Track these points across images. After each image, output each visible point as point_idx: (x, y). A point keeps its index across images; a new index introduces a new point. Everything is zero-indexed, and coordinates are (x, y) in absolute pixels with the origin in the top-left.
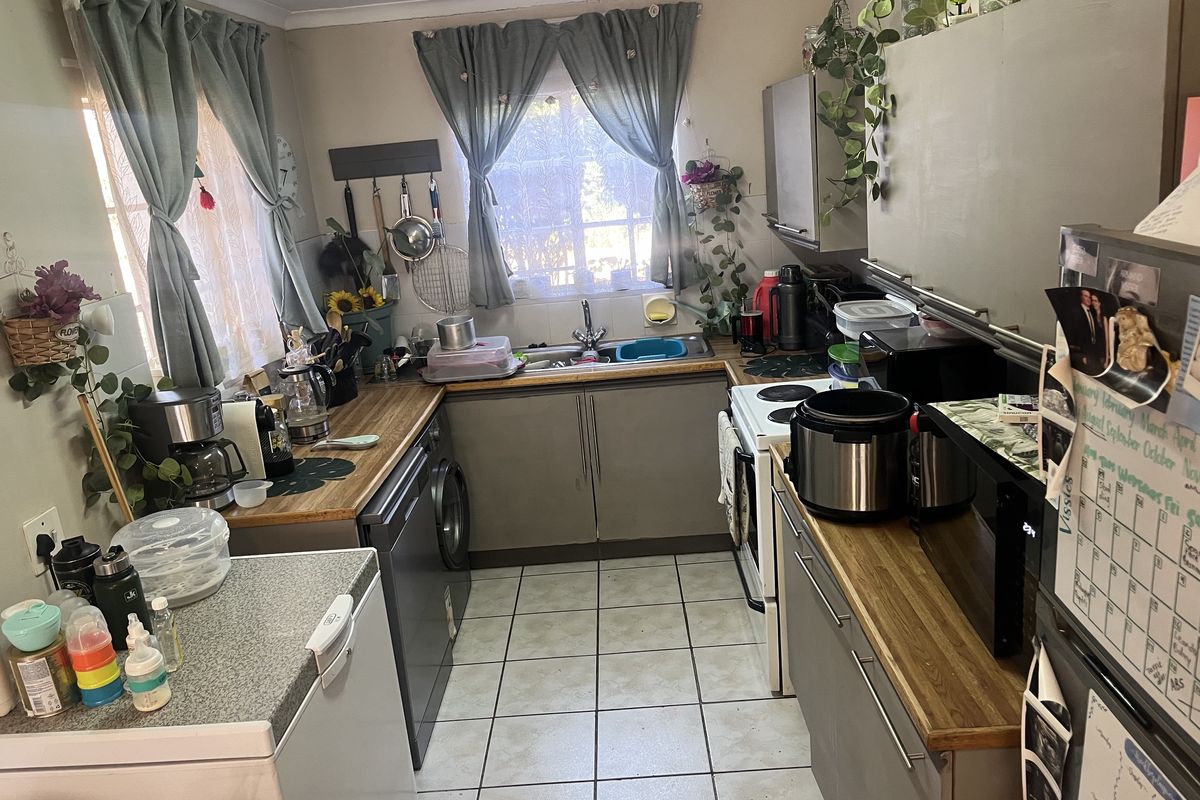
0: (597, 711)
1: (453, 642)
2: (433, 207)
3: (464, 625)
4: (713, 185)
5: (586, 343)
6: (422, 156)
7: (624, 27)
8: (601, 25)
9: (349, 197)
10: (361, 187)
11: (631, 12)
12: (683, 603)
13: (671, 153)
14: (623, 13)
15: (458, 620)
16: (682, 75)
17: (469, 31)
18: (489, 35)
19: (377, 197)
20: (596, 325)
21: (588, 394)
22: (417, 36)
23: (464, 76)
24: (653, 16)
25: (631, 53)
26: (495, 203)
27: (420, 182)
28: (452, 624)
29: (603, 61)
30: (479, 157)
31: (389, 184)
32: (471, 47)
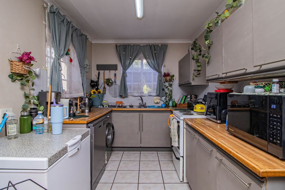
0: (138, 183)
1: (106, 165)
2: (115, 76)
3: (109, 162)
4: (169, 77)
5: (142, 105)
6: (114, 67)
7: (154, 48)
8: (150, 46)
9: (99, 73)
10: (102, 72)
11: (156, 45)
12: (159, 161)
13: (161, 70)
14: (154, 45)
15: (108, 161)
16: (164, 57)
17: (126, 46)
18: (129, 46)
19: (104, 74)
20: (144, 102)
21: (142, 113)
22: (116, 45)
23: (124, 53)
24: (160, 46)
25: (155, 52)
26: (127, 77)
27: (113, 72)
28: (106, 160)
29: (150, 53)
30: (125, 68)
31: (107, 72)
32: (126, 48)
